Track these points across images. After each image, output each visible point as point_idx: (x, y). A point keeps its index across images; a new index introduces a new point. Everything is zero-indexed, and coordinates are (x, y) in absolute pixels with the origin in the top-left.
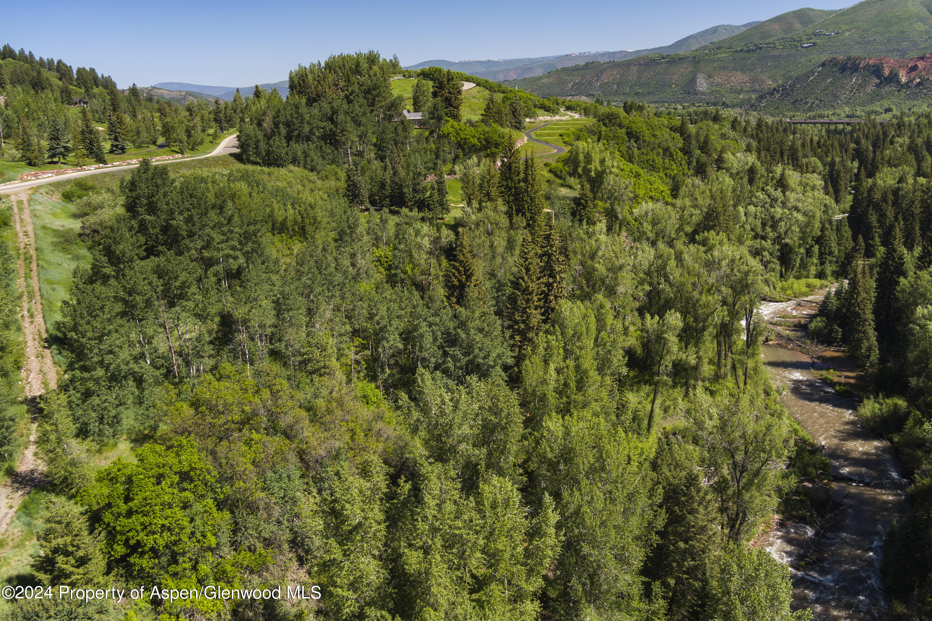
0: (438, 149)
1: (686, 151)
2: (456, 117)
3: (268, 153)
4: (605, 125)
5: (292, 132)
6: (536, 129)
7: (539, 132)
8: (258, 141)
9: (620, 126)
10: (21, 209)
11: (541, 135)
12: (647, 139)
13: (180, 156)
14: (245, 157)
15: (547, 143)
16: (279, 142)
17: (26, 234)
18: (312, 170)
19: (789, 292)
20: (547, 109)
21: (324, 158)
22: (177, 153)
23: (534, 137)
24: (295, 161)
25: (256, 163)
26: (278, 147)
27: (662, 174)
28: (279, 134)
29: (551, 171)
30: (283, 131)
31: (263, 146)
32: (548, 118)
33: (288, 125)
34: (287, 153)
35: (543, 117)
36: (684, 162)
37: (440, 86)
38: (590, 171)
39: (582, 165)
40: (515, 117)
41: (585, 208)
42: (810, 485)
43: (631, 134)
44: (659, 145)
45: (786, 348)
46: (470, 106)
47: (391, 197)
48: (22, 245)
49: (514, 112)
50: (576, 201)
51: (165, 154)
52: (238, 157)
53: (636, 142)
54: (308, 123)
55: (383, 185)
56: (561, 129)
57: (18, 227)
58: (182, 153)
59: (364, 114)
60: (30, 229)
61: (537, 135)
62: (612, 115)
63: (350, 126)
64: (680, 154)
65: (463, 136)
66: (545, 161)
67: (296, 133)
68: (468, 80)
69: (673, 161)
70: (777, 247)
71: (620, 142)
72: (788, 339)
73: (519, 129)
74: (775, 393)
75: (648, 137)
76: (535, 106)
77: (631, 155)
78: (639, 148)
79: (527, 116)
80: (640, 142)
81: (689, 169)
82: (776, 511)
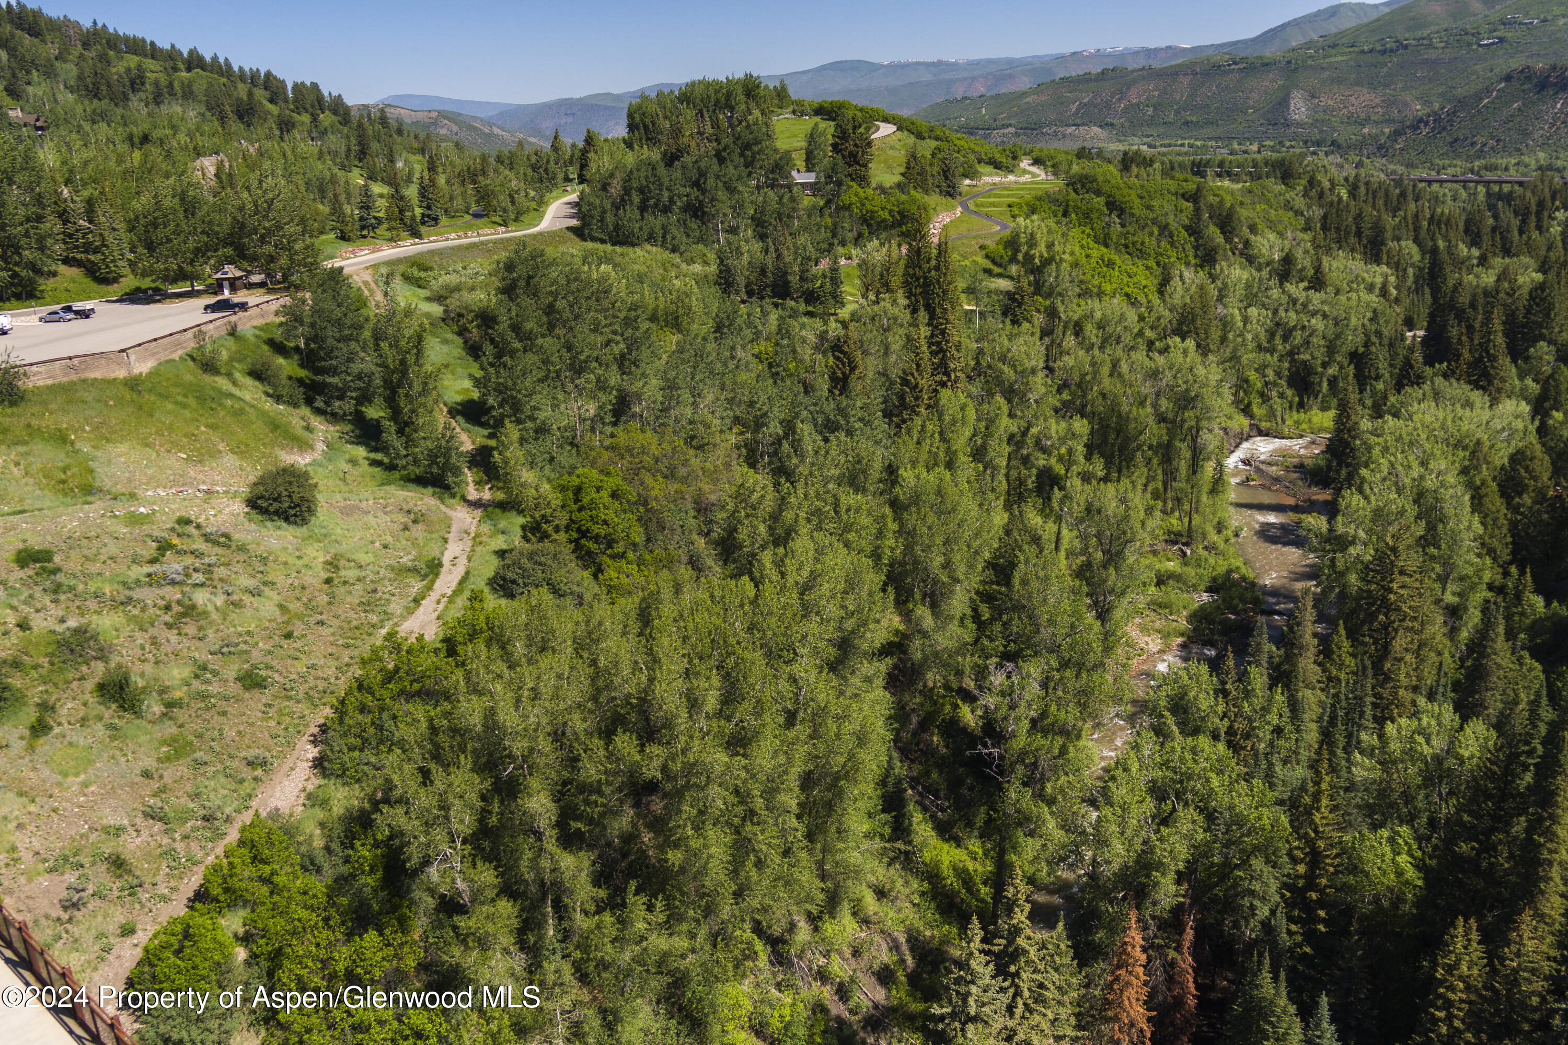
0: (835, 225)
1: (1193, 230)
2: (863, 180)
3: (617, 227)
4: (1075, 191)
5: (648, 200)
6: (976, 196)
7: (980, 200)
8: (604, 212)
9: (1098, 193)
10: (371, 290)
11: (982, 205)
12: (1136, 212)
14: (587, 232)
15: (988, 216)
16: (631, 213)
18: (673, 251)
19: (1304, 426)
20: (997, 166)
21: (688, 236)
23: (972, 207)
24: (651, 238)
25: (603, 241)
26: (630, 220)
27: (1152, 263)
28: (632, 203)
29: (987, 256)
30: (636, 199)
31: (610, 218)
32: (997, 179)
33: (641, 191)
34: (641, 228)
35: (990, 178)
36: (1188, 247)
37: (842, 135)
38: (1033, 258)
39: (1024, 249)
40: (947, 178)
41: (1020, 306)
42: (1232, 617)
43: (1113, 205)
44: (1154, 222)
46: (885, 162)
47: (774, 285)
49: (946, 173)
50: (1010, 295)
52: (578, 232)
53: (1119, 216)
54: (668, 189)
55: (763, 272)
56: (1013, 195)
58: (506, 225)
59: (740, 178)
61: (976, 205)
62: (1086, 177)
63: (722, 195)
64: (1184, 233)
65: (870, 208)
66: (981, 242)
67: (652, 202)
68: (886, 120)
69: (1172, 244)
70: (1286, 365)
71: (1094, 216)
72: (1277, 480)
73: (952, 196)
74: (1229, 533)
75: (1138, 209)
76: (980, 161)
77: (1107, 236)
78: (1123, 226)
79: (966, 176)
80: (1126, 216)
81: (1196, 256)
82: (1182, 635)
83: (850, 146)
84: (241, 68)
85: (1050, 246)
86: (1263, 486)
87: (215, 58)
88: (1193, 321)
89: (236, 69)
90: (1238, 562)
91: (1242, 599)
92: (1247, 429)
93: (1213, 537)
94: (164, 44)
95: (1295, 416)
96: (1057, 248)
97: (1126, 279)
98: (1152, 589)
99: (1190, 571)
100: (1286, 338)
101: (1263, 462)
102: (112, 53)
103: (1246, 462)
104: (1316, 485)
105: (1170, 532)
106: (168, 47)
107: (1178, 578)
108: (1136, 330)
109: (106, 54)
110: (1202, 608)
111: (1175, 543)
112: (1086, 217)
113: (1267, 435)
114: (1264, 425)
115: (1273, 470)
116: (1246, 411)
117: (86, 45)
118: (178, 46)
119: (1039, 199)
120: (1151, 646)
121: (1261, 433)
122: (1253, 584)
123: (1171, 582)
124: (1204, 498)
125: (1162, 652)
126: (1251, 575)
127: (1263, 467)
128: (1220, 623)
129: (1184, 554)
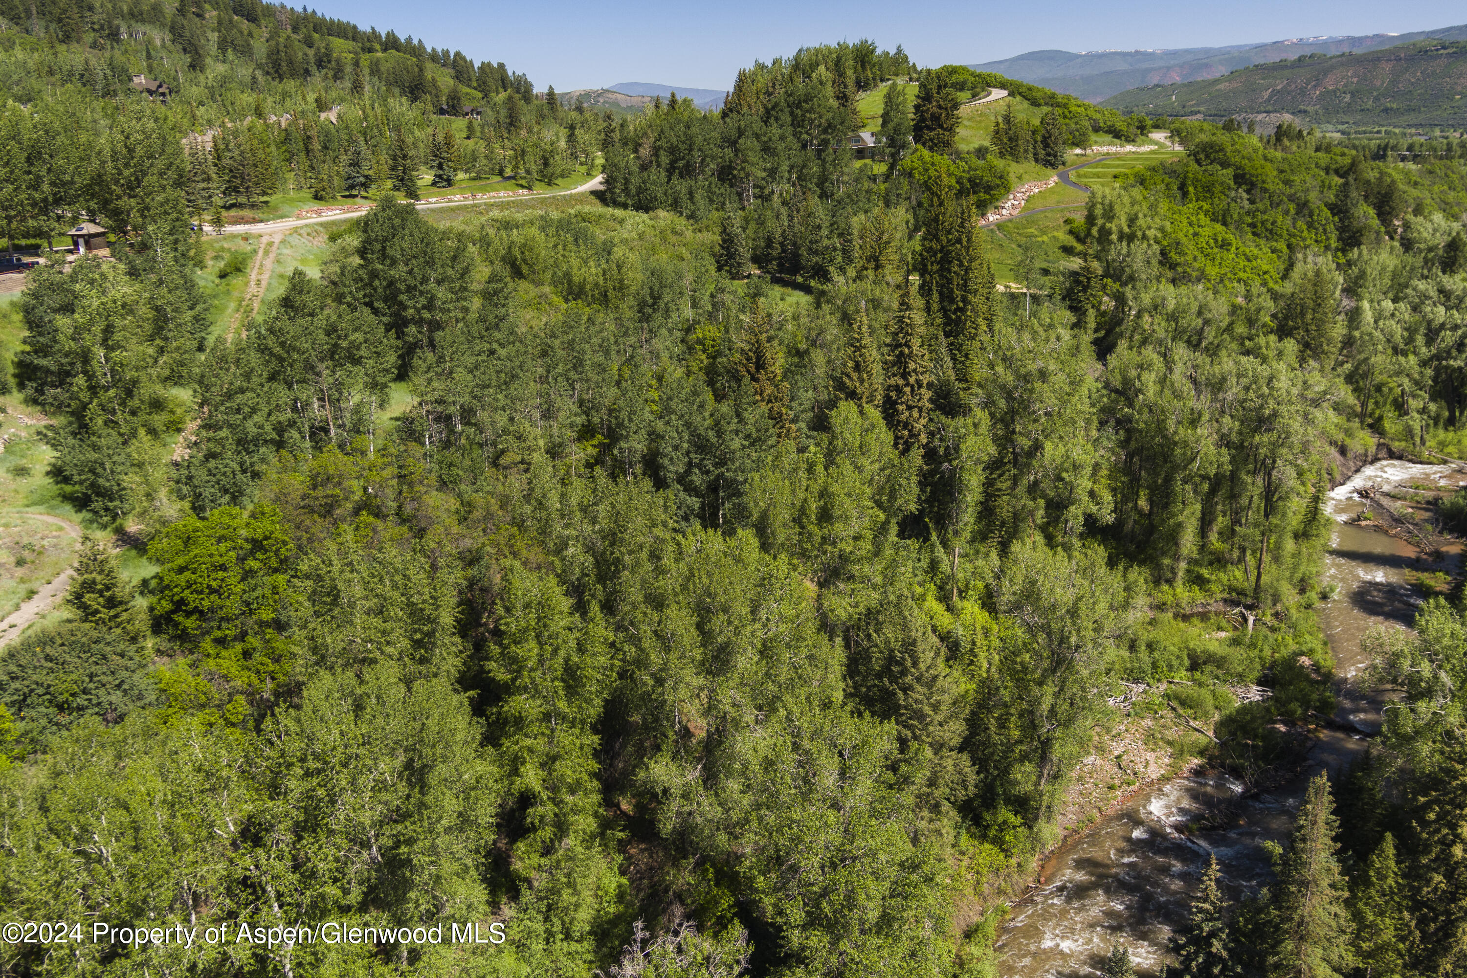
1: (1339, 210)
3: (640, 191)
4: (1198, 162)
5: (676, 161)
6: (1082, 166)
7: (1085, 170)
8: (629, 174)
9: (1225, 164)
10: (266, 253)
11: (1085, 176)
12: (1270, 186)
13: (526, 191)
14: (608, 195)
15: (1086, 188)
16: (657, 175)
17: (259, 283)
18: (689, 217)
20: (1116, 134)
21: (711, 201)
22: (523, 187)
23: (1071, 178)
24: (675, 205)
25: (625, 206)
26: (654, 183)
27: (1282, 246)
28: (659, 166)
29: (1071, 232)
30: (665, 160)
31: (635, 180)
32: (1114, 149)
33: (672, 150)
34: (665, 192)
35: (1103, 147)
36: (1331, 227)
40: (1046, 145)
41: (1085, 289)
42: (1282, 728)
43: (1241, 178)
44: (1292, 198)
45: (1386, 533)
48: (249, 296)
49: (1047, 140)
50: (1076, 277)
51: (505, 189)
52: (601, 197)
53: (1248, 192)
54: (700, 149)
55: (769, 242)
56: (1123, 166)
57: (254, 275)
58: (530, 188)
59: (782, 138)
60: (265, 278)
61: (1079, 176)
62: (1211, 145)
63: (756, 155)
64: (1327, 212)
66: (1068, 215)
67: (681, 164)
68: (1003, 86)
69: (1310, 226)
70: (1429, 372)
71: (1218, 188)
72: (1398, 520)
73: (1053, 166)
74: (1313, 595)
75: (1274, 184)
76: (1097, 129)
77: (1227, 212)
78: (1252, 202)
79: (1076, 144)
80: (1257, 192)
81: (1339, 239)
82: (1201, 753)
83: (932, 107)
84: (433, 49)
85: (1132, 221)
86: (1377, 529)
87: (409, 40)
88: (1303, 314)
89: (429, 50)
90: (1313, 642)
91: (1306, 704)
92: (1372, 450)
93: (1291, 598)
94: (364, 27)
95: (1441, 434)
96: (1141, 222)
97: (1242, 263)
98: (1182, 675)
99: (1237, 654)
100: (1430, 340)
101: (1387, 494)
102: (316, 36)
103: (1364, 493)
104: (1451, 532)
105: (1231, 589)
106: (369, 30)
107: (1219, 662)
108: (1224, 325)
109: (310, 37)
110: (1244, 710)
111: (1235, 604)
112: (1207, 190)
113: (1400, 458)
114: (1396, 446)
115: (1398, 507)
116: (1376, 427)
117: (295, 29)
118: (377, 29)
119: (1153, 169)
120: (1152, 767)
121: (1392, 455)
122: (1328, 677)
123: (1208, 668)
124: (1289, 545)
125: (1165, 779)
126: (1327, 661)
127: (1386, 502)
128: (1264, 738)
129: (1246, 620)
